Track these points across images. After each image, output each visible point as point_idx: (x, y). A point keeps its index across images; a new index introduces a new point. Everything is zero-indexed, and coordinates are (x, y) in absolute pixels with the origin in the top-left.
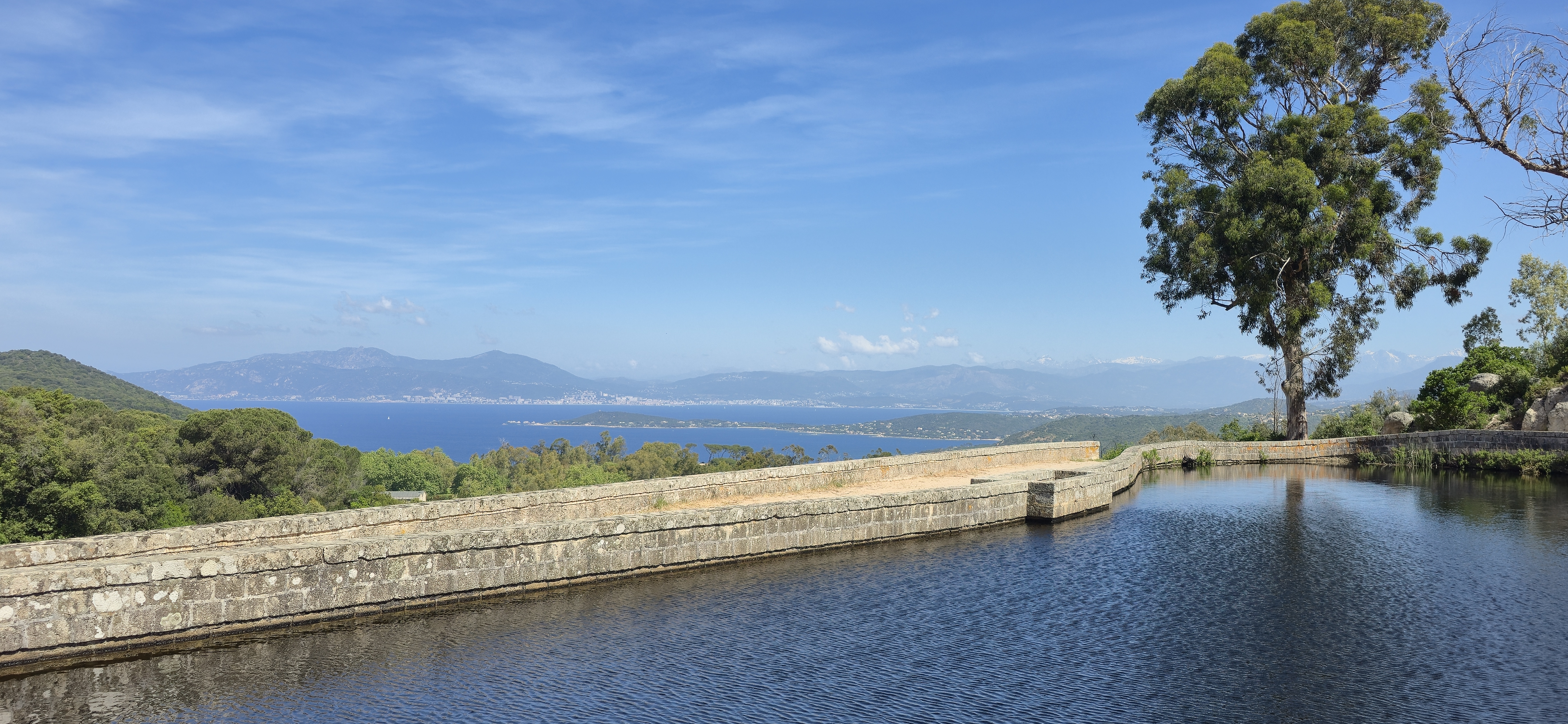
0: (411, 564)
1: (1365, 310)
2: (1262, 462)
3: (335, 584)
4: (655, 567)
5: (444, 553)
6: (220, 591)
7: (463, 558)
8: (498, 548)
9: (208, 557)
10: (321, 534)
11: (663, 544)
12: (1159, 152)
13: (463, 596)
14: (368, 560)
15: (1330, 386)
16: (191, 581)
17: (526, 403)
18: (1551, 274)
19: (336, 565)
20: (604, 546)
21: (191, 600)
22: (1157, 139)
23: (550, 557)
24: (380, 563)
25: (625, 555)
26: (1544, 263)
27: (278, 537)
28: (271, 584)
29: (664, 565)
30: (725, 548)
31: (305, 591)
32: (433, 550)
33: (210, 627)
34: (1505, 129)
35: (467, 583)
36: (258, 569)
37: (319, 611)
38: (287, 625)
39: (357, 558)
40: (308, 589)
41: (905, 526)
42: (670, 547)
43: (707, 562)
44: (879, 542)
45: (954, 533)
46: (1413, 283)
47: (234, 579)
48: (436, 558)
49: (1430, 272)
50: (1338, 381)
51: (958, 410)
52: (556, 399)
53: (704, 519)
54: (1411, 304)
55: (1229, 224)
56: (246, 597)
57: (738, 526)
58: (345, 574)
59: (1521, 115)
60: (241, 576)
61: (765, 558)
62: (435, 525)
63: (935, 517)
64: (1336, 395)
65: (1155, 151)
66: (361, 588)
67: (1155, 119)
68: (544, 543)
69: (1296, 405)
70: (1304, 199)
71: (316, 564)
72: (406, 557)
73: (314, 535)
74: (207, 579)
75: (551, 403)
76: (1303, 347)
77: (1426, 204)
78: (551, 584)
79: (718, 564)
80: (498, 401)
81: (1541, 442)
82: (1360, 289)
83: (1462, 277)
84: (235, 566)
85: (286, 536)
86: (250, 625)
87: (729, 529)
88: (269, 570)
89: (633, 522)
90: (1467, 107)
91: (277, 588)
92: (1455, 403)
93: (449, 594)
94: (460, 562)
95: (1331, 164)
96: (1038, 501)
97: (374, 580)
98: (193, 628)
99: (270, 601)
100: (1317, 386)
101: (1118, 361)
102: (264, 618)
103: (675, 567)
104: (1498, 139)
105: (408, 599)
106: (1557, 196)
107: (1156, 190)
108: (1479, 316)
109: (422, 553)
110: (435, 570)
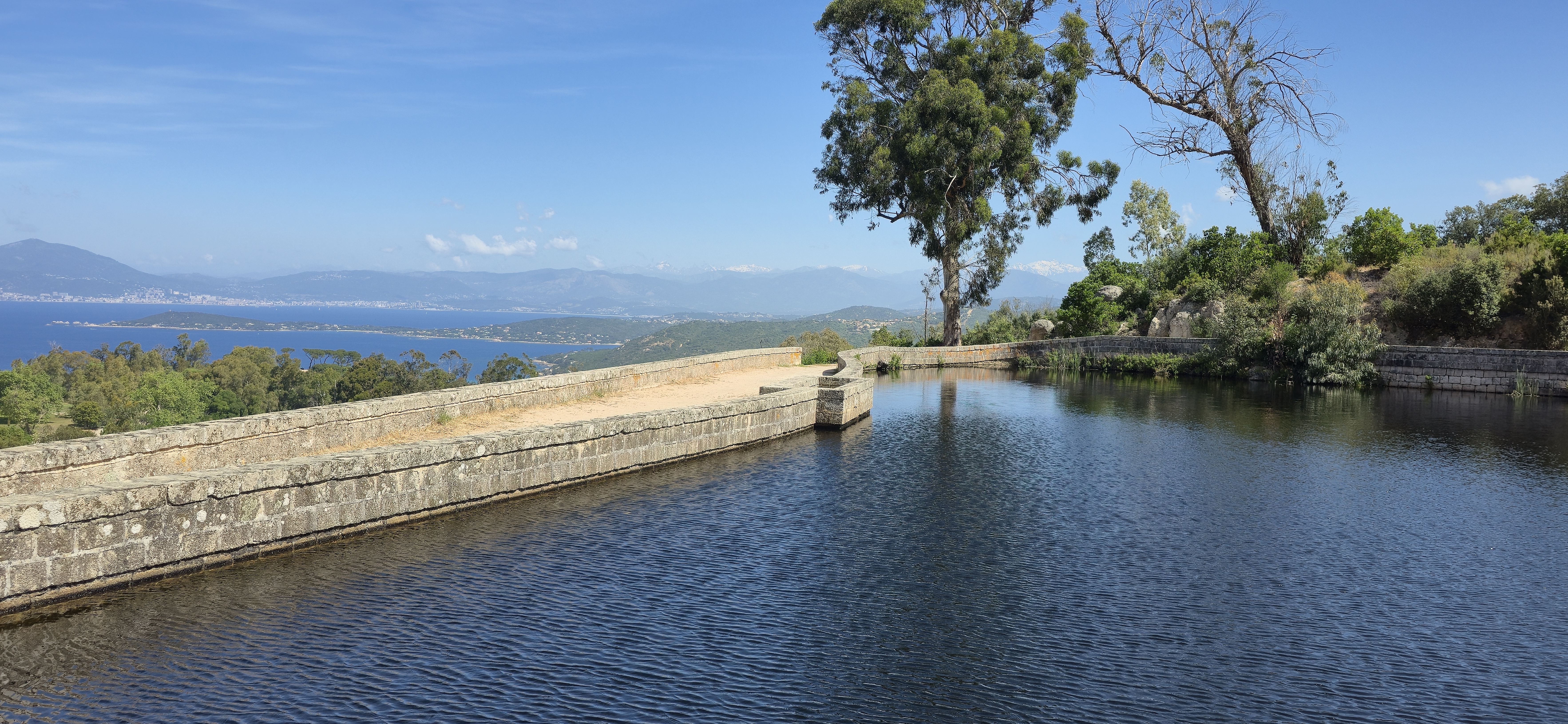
0: (266, 501)
1: (1013, 226)
2: (940, 366)
3: (181, 530)
4: (512, 492)
5: (301, 486)
6: (44, 548)
7: (322, 491)
8: (359, 477)
9: (27, 503)
10: (91, 466)
11: (520, 466)
12: (838, 63)
13: (321, 536)
14: (219, 499)
15: (982, 295)
16: (7, 536)
17: (75, 300)
18: (1156, 198)
19: (183, 506)
20: (464, 471)
21: (7, 562)
22: (835, 50)
23: (411, 486)
24: (231, 501)
25: (485, 480)
26: (1150, 188)
27: (41, 471)
28: (107, 534)
29: (522, 490)
30: (578, 467)
31: (147, 541)
32: (290, 483)
33: (32, 595)
34: (1139, 64)
35: (327, 521)
36: (91, 515)
37: (163, 565)
38: (124, 585)
39: (206, 497)
40: (150, 538)
41: (729, 438)
42: (527, 469)
43: (560, 484)
44: (707, 455)
45: (764, 443)
46: (1052, 202)
47: (61, 530)
48: (293, 492)
49: (1067, 192)
50: (990, 292)
51: (578, 314)
52: (114, 297)
53: (559, 437)
54: (1050, 222)
55: (910, 140)
56: (77, 552)
57: (589, 443)
58: (193, 517)
59: (1153, 52)
60: (70, 526)
61: (611, 477)
62: (218, 449)
63: (752, 427)
64: (987, 303)
65: (834, 62)
66: (211, 533)
67: (832, 28)
68: (405, 469)
69: (952, 313)
70: (976, 119)
71: (159, 506)
72: (260, 493)
73: (84, 467)
74: (27, 532)
75: (107, 301)
76: (960, 259)
77: (1063, 129)
78: (412, 516)
79: (569, 486)
80: (39, 298)
81: (1170, 348)
82: (1010, 206)
83: (1095, 198)
84: (62, 514)
85: (50, 470)
86: (81, 588)
87: (580, 447)
88: (103, 517)
89: (494, 442)
90: (1110, 41)
91: (113, 540)
92: (1092, 312)
93: (308, 534)
94: (319, 496)
95: (997, 86)
96: (828, 409)
97: (225, 522)
98: (10, 597)
99: (105, 556)
100: (972, 296)
101: (732, 269)
102: (98, 578)
103: (531, 491)
104: (1134, 73)
105: (263, 543)
106: (1180, 128)
107: (839, 101)
108: (1098, 234)
109: (279, 487)
110: (292, 507)
